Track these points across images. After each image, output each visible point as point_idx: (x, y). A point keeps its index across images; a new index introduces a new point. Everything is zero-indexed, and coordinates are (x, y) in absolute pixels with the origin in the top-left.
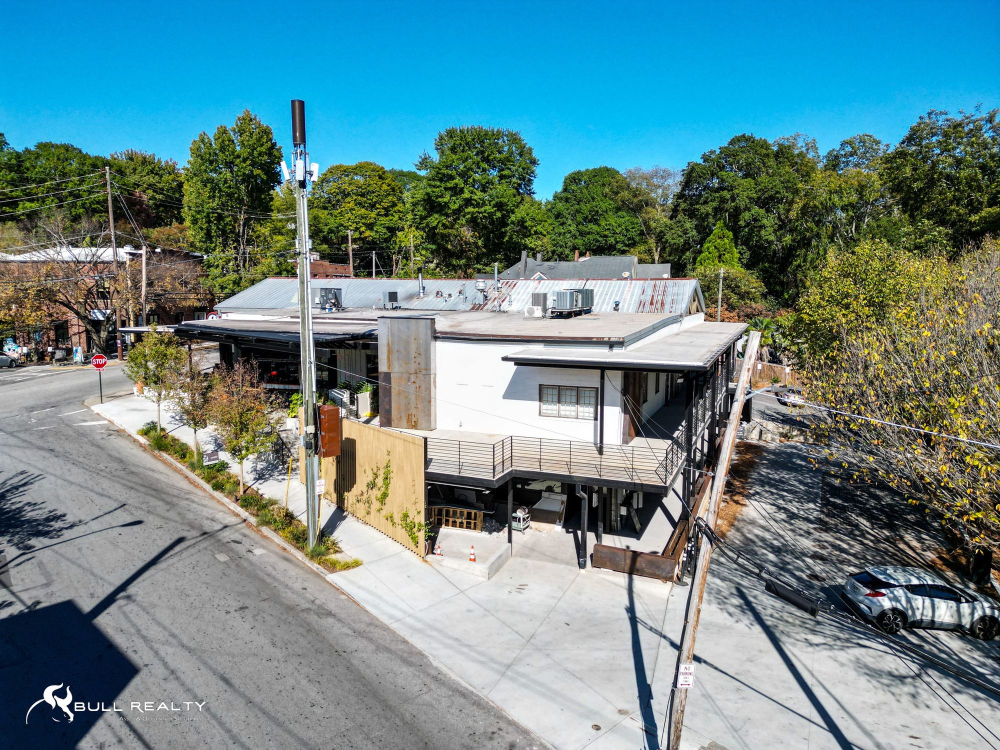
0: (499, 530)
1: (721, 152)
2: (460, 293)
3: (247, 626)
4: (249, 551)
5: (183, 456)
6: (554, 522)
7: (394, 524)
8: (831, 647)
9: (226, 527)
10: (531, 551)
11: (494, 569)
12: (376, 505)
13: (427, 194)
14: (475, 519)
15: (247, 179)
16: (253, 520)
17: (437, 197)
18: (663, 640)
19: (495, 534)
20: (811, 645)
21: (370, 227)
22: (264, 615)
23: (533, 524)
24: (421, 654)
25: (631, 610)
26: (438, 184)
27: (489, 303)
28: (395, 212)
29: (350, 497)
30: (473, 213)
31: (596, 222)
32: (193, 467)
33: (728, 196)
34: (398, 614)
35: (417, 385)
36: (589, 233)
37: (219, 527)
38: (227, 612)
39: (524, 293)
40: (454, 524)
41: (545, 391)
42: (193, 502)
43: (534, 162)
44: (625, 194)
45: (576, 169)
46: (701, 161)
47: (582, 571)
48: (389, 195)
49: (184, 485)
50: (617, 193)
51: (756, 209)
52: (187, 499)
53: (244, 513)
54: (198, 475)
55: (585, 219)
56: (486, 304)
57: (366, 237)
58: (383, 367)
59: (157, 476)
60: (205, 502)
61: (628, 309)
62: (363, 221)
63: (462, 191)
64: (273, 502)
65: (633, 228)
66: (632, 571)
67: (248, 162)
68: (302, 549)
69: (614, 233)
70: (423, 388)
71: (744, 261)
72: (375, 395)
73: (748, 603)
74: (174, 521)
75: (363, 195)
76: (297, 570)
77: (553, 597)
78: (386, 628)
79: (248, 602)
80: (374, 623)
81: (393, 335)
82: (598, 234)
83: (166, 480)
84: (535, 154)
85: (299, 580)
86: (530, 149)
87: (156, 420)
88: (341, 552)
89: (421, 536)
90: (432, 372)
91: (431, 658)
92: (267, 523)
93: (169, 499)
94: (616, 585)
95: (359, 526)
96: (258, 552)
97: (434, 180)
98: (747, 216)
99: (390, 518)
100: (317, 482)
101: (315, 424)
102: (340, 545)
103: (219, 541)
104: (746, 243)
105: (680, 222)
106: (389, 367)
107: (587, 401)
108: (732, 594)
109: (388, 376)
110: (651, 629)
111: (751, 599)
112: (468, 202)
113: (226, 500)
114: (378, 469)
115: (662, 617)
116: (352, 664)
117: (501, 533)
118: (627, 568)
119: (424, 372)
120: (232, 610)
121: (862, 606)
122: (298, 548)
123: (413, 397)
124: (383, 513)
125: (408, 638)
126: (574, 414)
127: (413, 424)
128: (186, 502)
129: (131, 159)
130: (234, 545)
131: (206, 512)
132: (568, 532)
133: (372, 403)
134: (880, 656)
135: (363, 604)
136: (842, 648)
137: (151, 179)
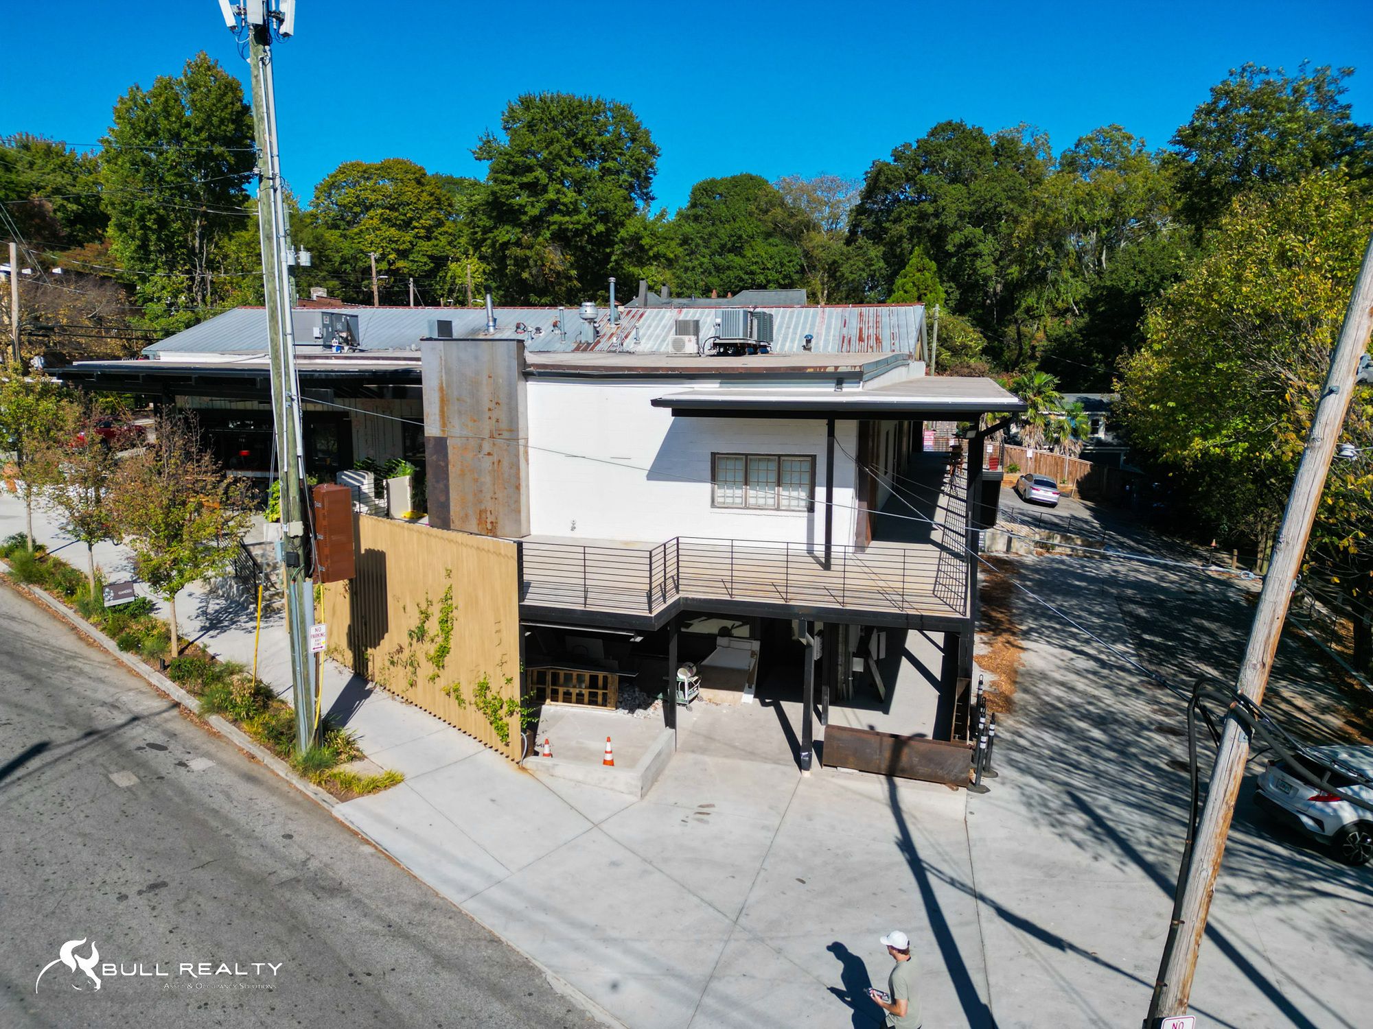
0: (646, 705)
1: (918, 147)
2: (555, 325)
3: (162, 927)
4: (182, 764)
5: (71, 591)
6: (738, 688)
7: (461, 701)
8: (1273, 901)
9: (135, 719)
10: (707, 742)
11: (651, 778)
12: (427, 669)
13: (494, 193)
14: (605, 687)
15: (202, 160)
16: (193, 703)
17: (509, 197)
18: (980, 903)
19: (639, 712)
20: (1240, 897)
21: (403, 254)
22: (200, 900)
23: (704, 692)
24: (527, 966)
25: (906, 844)
26: (510, 178)
27: (603, 340)
28: (440, 234)
29: (377, 657)
30: (561, 224)
31: (737, 250)
32: (86, 610)
33: (931, 210)
34: (476, 883)
35: (495, 458)
36: (728, 268)
37: (120, 719)
38: (122, 897)
39: (657, 326)
40: (567, 698)
41: (721, 465)
42: (81, 672)
43: (652, 151)
44: (778, 212)
45: (709, 177)
46: (890, 160)
47: (806, 774)
48: (431, 208)
49: (68, 642)
50: (766, 212)
51: (969, 230)
52: (69, 668)
53: (177, 692)
54: (95, 625)
55: (723, 247)
56: (598, 342)
57: (398, 269)
58: (432, 428)
59: (16, 627)
60: (102, 673)
61: (826, 347)
62: (393, 246)
63: (545, 189)
64: (231, 670)
65: (790, 262)
66: (892, 772)
67: (204, 135)
68: (285, 755)
69: (764, 269)
70: (505, 463)
71: (952, 304)
72: (418, 483)
73: (1099, 821)
74: (37, 711)
75: (392, 208)
76: (274, 799)
77: (764, 827)
78: (453, 912)
79: (165, 871)
80: (430, 903)
81: (448, 371)
82: (741, 269)
83: (31, 635)
84: (654, 139)
85: (279, 819)
86: (647, 133)
87: (25, 531)
88: (362, 758)
89: (515, 724)
90: (521, 435)
91: (549, 975)
92: (219, 709)
93: (32, 670)
94: (871, 798)
95: (397, 708)
96: (198, 764)
97: (503, 172)
98: (956, 238)
99: (454, 692)
100: (312, 630)
101: (304, 518)
102: (360, 744)
103: (118, 747)
104: (953, 278)
105: (861, 248)
106: (444, 425)
107: (795, 480)
108: (1066, 804)
109: (441, 443)
110: (953, 882)
111: (1100, 812)
112: (553, 207)
113: (144, 668)
114: (430, 603)
115: (965, 855)
116: (384, 1003)
117: (651, 710)
118: (884, 765)
119: (506, 435)
120: (132, 891)
121: (1305, 819)
122: (278, 754)
123: (487, 479)
124: (441, 682)
125: (499, 932)
126: (771, 502)
127: (489, 526)
128: (67, 674)
129: (26, 147)
130: (151, 754)
131: (102, 694)
132: (764, 704)
133: (414, 496)
134: (1364, 914)
135: (405, 863)
136: (1293, 900)
137: (59, 179)
